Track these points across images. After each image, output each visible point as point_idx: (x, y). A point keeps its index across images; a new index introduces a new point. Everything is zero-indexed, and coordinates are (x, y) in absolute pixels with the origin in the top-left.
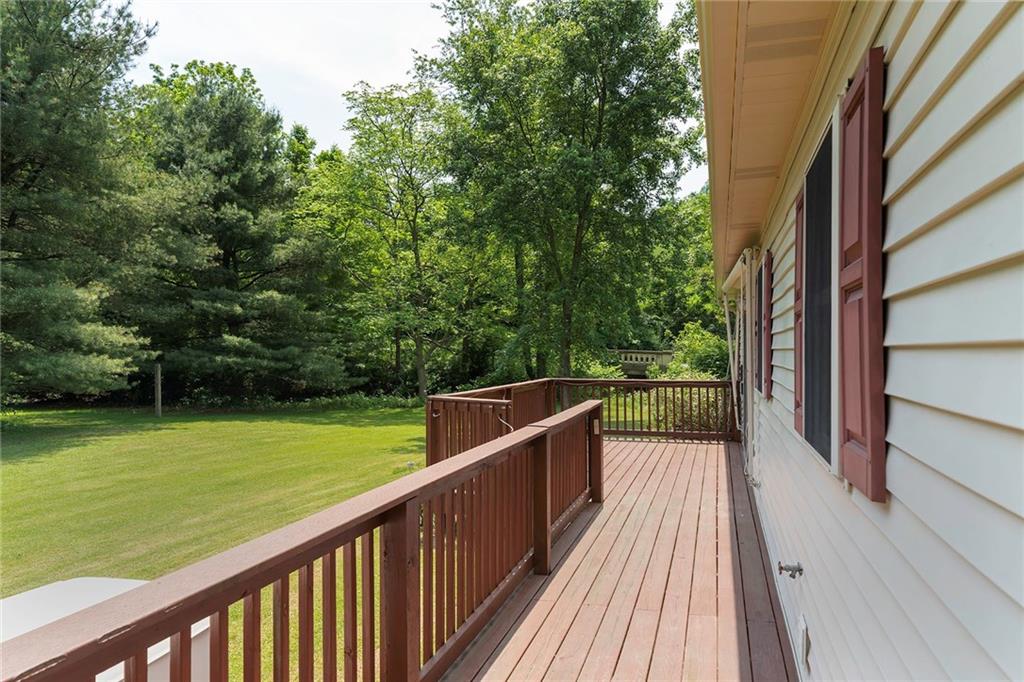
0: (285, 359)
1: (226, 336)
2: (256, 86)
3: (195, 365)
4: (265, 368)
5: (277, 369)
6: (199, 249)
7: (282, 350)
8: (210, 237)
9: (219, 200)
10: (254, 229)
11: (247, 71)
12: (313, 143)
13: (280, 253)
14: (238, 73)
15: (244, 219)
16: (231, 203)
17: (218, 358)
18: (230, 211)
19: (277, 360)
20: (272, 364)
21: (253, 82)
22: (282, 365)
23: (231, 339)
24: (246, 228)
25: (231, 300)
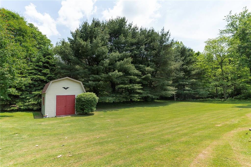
0: (196, 91)
1: (186, 88)
2: (183, 44)
3: (181, 93)
4: (193, 93)
5: (195, 93)
6: (181, 74)
7: (195, 90)
8: (183, 71)
9: (183, 65)
10: (189, 69)
11: (181, 42)
12: (194, 52)
13: (193, 73)
14: (180, 43)
15: (187, 67)
16: (185, 65)
17: (185, 92)
18: (185, 67)
19: (195, 92)
20: (194, 92)
21: (182, 43)
22: (196, 93)
23: (187, 88)
24: (187, 69)
25: (186, 82)
